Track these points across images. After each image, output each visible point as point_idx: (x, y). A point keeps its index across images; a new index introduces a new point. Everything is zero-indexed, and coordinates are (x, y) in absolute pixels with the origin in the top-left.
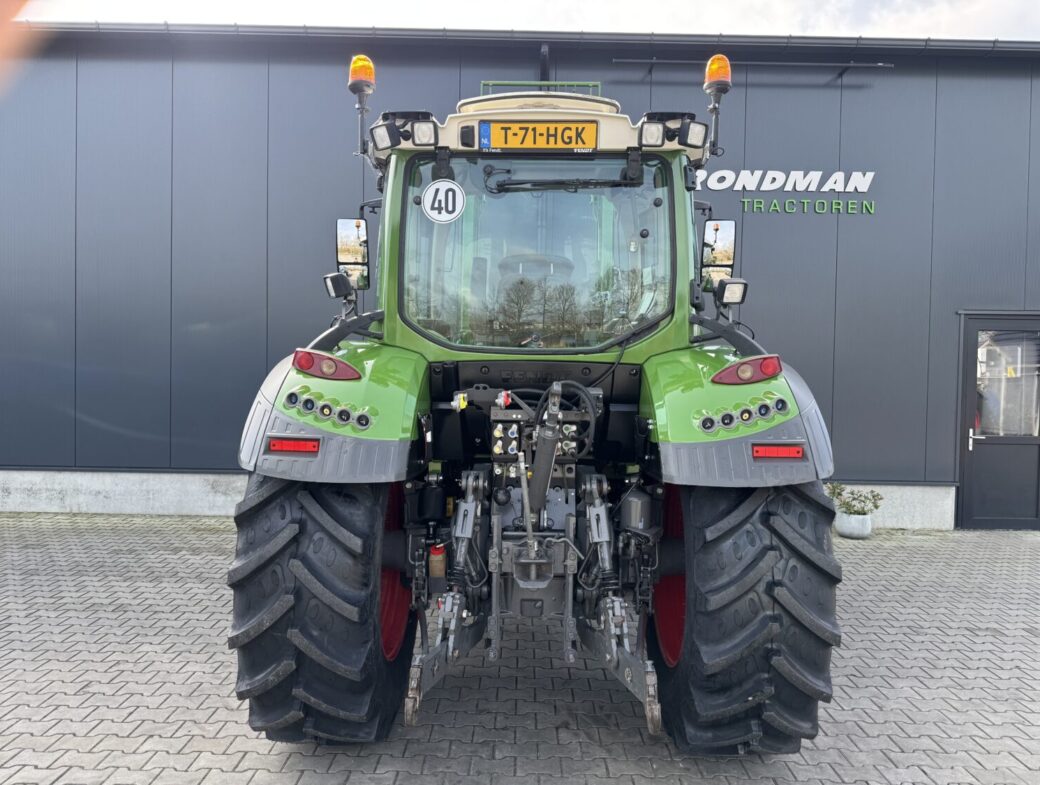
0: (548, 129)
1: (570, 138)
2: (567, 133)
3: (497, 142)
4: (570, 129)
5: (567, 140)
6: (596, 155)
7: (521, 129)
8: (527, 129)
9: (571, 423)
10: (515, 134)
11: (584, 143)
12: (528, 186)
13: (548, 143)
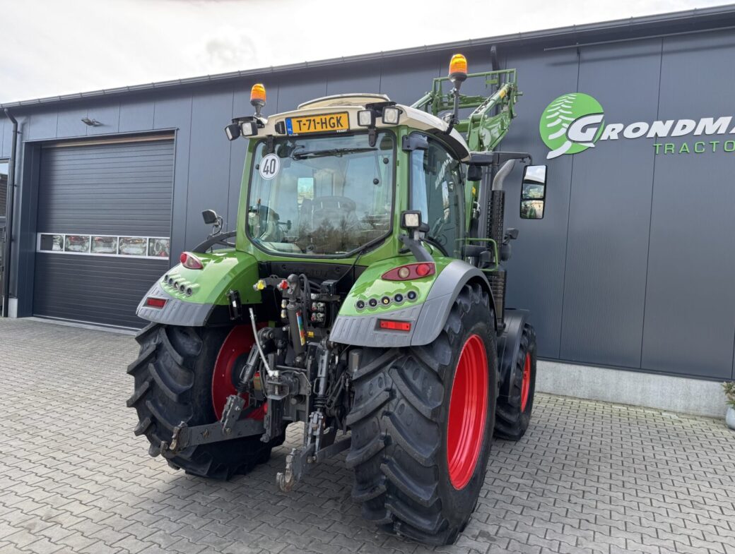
0: (321, 119)
1: (334, 124)
2: (332, 121)
3: (296, 130)
4: (333, 118)
5: (332, 125)
6: (350, 133)
7: (307, 121)
8: (310, 120)
9: (322, 302)
10: (304, 124)
11: (342, 126)
12: (312, 155)
13: (322, 128)
